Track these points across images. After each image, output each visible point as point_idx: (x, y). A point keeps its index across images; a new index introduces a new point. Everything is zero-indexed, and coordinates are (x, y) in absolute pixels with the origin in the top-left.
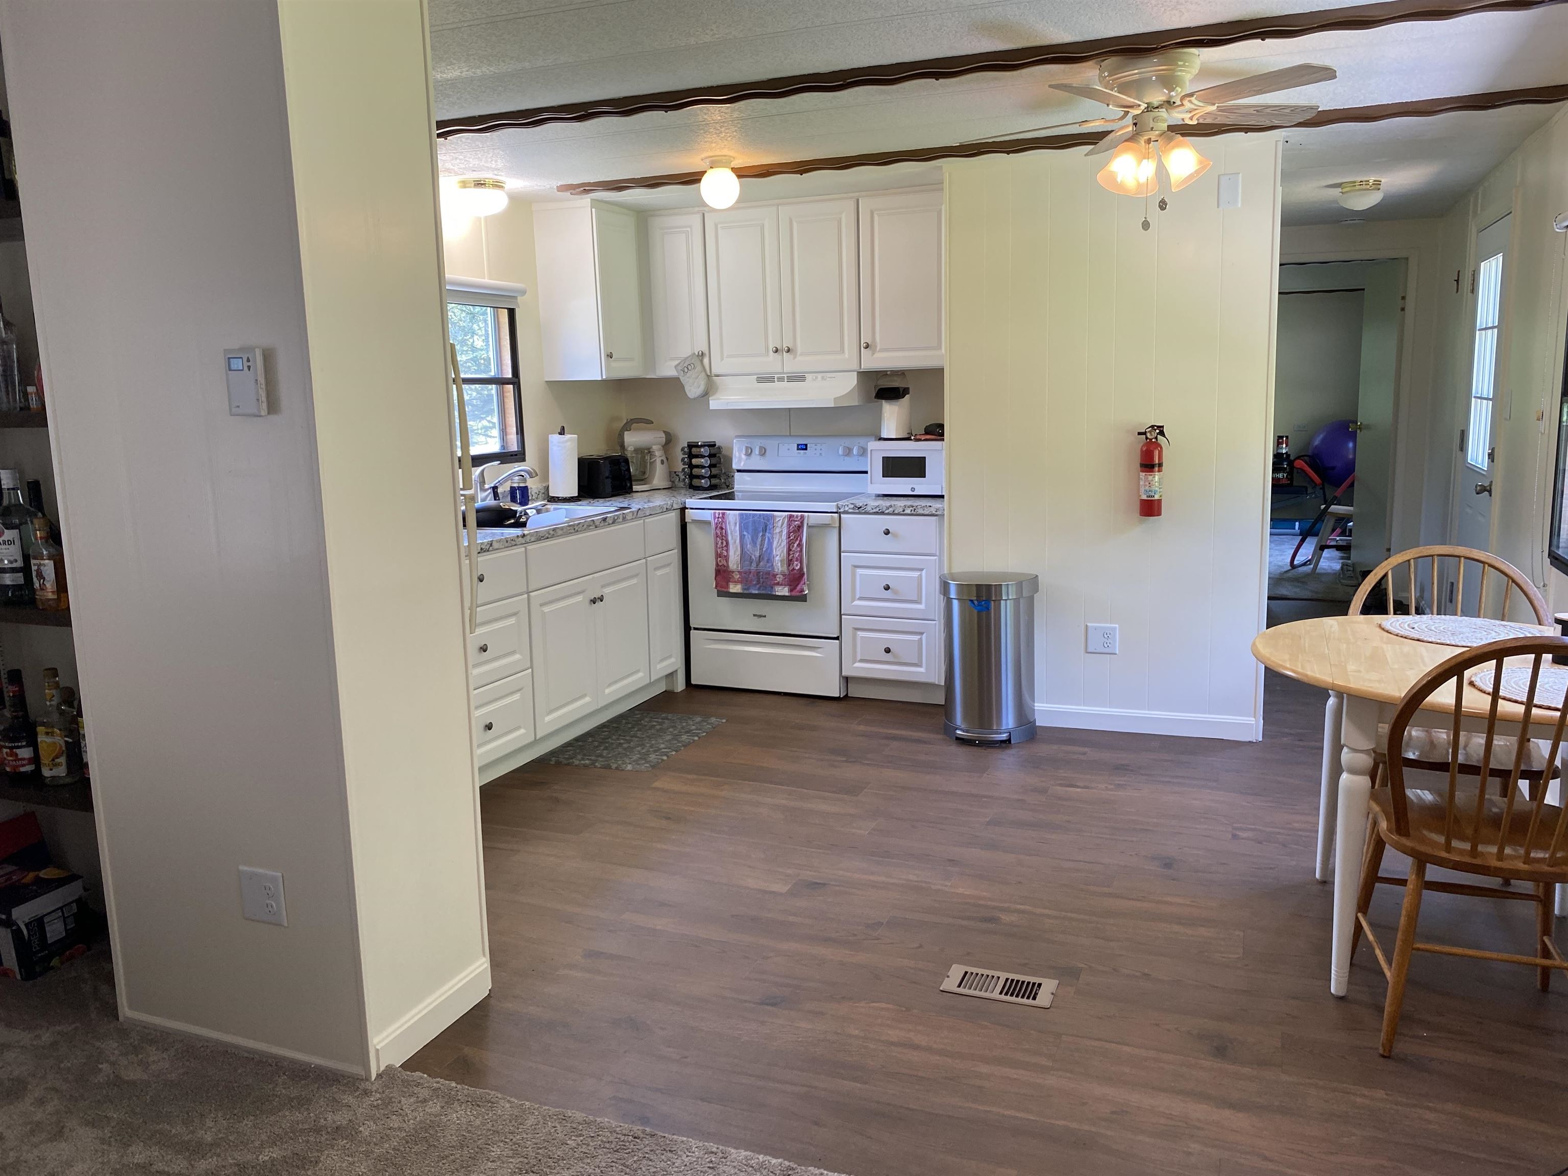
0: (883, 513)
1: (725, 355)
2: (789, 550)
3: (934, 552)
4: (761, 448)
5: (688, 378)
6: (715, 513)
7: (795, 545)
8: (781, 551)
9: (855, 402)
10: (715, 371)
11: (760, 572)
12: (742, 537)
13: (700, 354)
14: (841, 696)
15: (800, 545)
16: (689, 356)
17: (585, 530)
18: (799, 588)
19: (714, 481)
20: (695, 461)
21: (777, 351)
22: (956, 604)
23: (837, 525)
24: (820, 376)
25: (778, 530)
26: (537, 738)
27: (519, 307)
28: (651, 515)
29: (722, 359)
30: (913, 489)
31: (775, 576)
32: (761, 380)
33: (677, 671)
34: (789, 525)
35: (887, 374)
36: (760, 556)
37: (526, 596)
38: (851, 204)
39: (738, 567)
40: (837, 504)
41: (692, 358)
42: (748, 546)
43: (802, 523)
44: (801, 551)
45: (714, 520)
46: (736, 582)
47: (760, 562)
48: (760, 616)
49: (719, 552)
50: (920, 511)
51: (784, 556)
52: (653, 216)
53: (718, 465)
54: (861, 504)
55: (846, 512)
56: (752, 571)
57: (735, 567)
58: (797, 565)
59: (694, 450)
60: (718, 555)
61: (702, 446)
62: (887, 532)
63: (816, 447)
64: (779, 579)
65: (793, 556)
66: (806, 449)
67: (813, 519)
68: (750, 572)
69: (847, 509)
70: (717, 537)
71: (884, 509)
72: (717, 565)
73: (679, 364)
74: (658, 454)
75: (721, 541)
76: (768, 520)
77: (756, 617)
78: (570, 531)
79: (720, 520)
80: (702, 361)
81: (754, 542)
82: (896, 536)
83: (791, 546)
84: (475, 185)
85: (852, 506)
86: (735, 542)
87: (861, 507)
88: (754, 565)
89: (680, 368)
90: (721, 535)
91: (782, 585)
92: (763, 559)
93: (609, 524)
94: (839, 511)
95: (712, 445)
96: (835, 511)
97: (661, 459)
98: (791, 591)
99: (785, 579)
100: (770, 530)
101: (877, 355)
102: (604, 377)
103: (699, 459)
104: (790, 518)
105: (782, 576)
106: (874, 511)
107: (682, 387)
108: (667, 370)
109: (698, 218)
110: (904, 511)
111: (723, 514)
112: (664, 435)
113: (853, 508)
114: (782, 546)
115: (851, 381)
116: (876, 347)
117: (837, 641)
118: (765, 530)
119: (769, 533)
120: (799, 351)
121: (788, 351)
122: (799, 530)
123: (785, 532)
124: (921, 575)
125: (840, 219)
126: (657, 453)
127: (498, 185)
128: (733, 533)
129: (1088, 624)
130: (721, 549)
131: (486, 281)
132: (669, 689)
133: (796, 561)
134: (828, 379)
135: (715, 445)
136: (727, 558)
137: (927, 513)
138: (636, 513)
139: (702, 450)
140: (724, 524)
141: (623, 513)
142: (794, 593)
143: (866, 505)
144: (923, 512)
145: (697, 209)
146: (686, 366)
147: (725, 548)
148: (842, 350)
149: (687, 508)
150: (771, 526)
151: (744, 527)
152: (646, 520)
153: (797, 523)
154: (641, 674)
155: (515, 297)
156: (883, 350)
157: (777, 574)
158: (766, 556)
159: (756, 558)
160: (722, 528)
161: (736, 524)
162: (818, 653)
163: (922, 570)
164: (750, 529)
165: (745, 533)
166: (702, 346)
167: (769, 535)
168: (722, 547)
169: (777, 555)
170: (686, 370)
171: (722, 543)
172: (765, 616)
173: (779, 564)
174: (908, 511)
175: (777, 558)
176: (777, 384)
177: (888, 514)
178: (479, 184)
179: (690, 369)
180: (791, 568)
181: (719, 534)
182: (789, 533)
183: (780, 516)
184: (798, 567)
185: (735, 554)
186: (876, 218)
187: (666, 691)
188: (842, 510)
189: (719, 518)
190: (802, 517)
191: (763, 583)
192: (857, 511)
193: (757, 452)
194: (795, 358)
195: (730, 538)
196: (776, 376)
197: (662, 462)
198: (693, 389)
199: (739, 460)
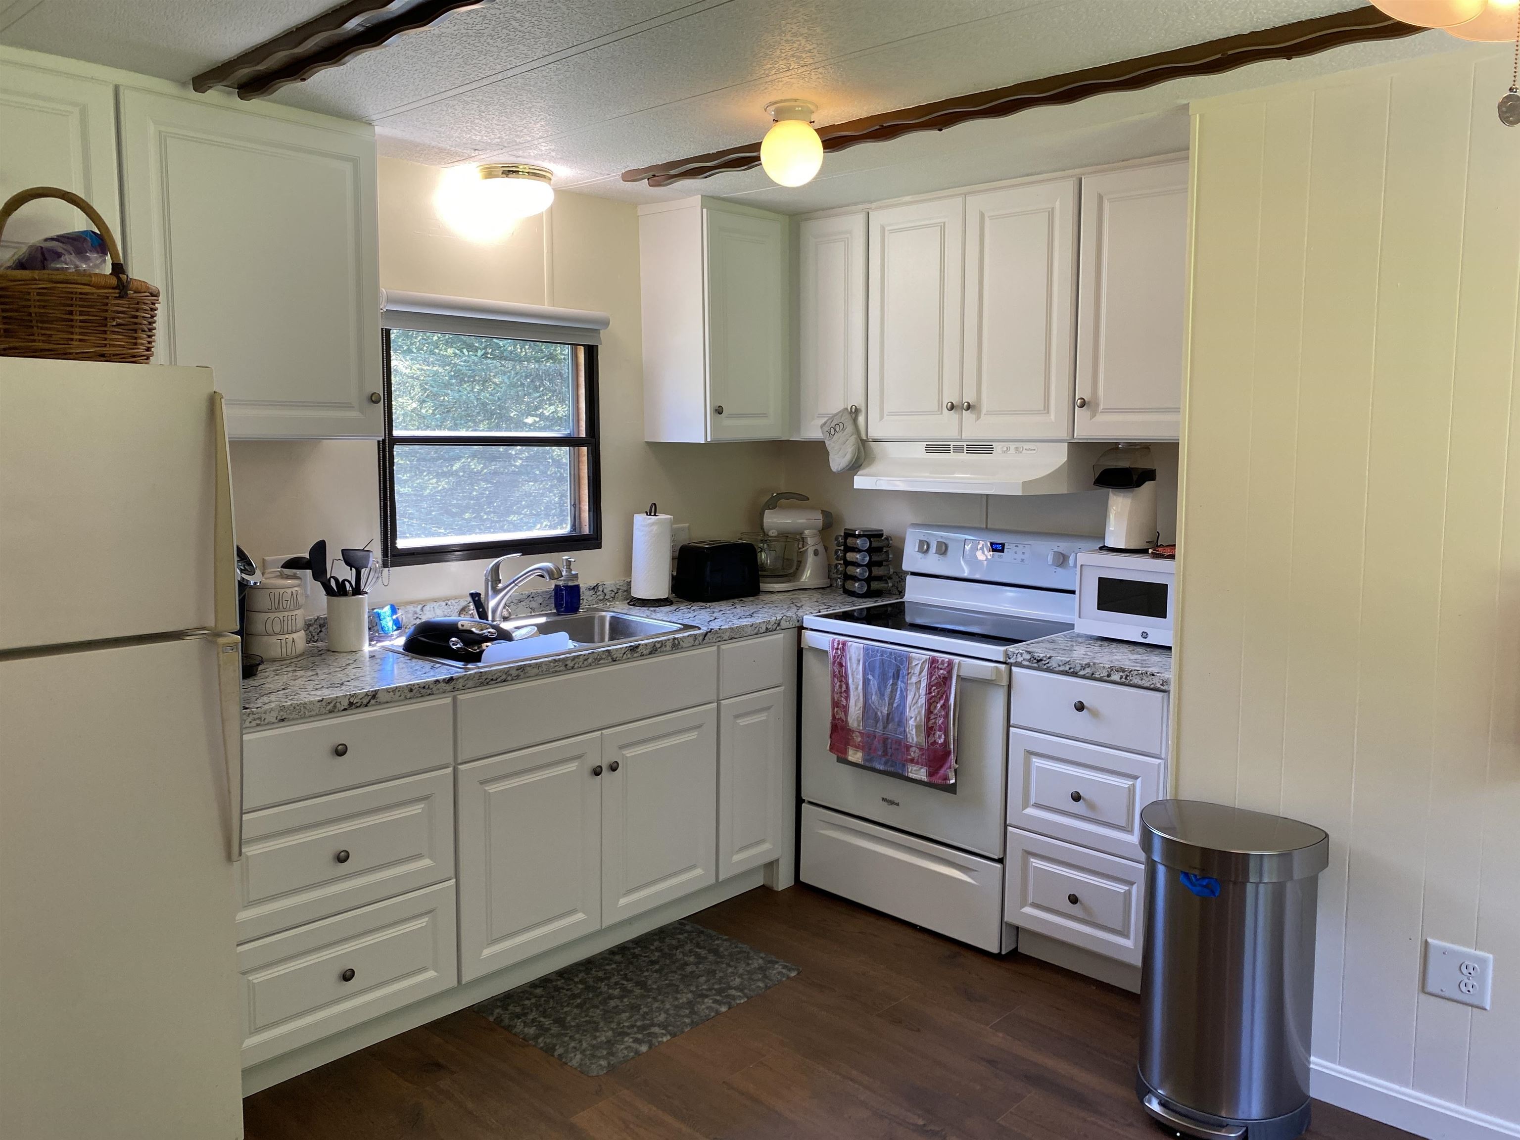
0: (1075, 674)
1: (885, 413)
2: (929, 712)
3: (1158, 753)
4: (939, 544)
5: (834, 442)
6: (834, 640)
7: (939, 706)
8: (916, 711)
9: (1062, 489)
10: (873, 433)
11: (887, 739)
12: (866, 682)
13: (853, 410)
14: (1003, 953)
15: (945, 706)
16: (840, 411)
17: (590, 665)
18: (942, 772)
19: (875, 585)
20: (850, 556)
21: (952, 407)
22: (1161, 870)
23: (1005, 682)
24: (1012, 446)
25: (914, 679)
26: (464, 980)
27: (601, 344)
28: (732, 639)
29: (882, 418)
30: (1145, 635)
31: (908, 748)
32: (930, 449)
33: (777, 860)
34: (930, 675)
35: (1118, 448)
36: (888, 715)
37: (450, 770)
38: (1069, 187)
39: (859, 725)
40: (1006, 651)
41: (842, 416)
42: (874, 697)
43: (950, 672)
44: (947, 716)
45: (832, 651)
46: (857, 747)
47: (888, 723)
48: (892, 803)
49: (836, 699)
50: (1136, 681)
51: (921, 719)
52: (806, 220)
53: (884, 563)
54: (1042, 655)
55: (1019, 665)
56: (878, 735)
57: (855, 725)
58: (940, 737)
59: (850, 541)
60: (836, 704)
61: (859, 536)
62: (1080, 707)
63: (1016, 549)
64: (914, 753)
65: (935, 723)
66: (1002, 551)
67: (969, 668)
68: (875, 737)
69: (1020, 659)
70: (835, 676)
71: (1078, 669)
72: (834, 717)
73: (825, 423)
74: (812, 542)
75: (838, 684)
76: (902, 662)
77: (885, 804)
78: (557, 669)
79: (839, 653)
80: (855, 420)
81: (881, 694)
82: (1095, 714)
83: (932, 707)
84: (503, 173)
85: (1028, 657)
86: (857, 688)
87: (1041, 660)
88: (880, 725)
89: (826, 429)
90: (840, 675)
91: (917, 763)
92: (893, 719)
93: (642, 655)
94: (1009, 661)
95: (875, 535)
96: (1002, 660)
97: (814, 548)
98: (931, 774)
99: (923, 754)
100: (903, 677)
101: (1099, 418)
102: (709, 440)
103: (855, 554)
104: (932, 663)
105: (917, 751)
106: (1062, 668)
107: (827, 453)
108: (812, 431)
109: (860, 219)
110: (1109, 676)
111: (844, 644)
112: (820, 516)
113: (1029, 660)
114: (919, 705)
115: (1059, 456)
116: (1097, 405)
117: (998, 866)
118: (896, 676)
119: (902, 682)
120: (984, 411)
121: (969, 407)
122: (945, 684)
123: (924, 684)
124: (1134, 786)
125: (1053, 209)
126: (810, 541)
127: (536, 174)
128: (855, 673)
129: (1429, 940)
130: (838, 695)
131: (546, 307)
132: (768, 884)
133: (940, 730)
134: (1024, 451)
135: (882, 535)
136: (845, 709)
137: (1147, 685)
138: (701, 638)
139: (858, 541)
140: (843, 658)
141: (675, 639)
142: (936, 780)
143: (1050, 658)
144: (1140, 683)
145: (861, 207)
146: (833, 427)
147: (844, 695)
148: (1047, 409)
149: (806, 629)
150: (905, 672)
151: (868, 669)
152: (723, 647)
153: (942, 671)
154: (698, 871)
155: (597, 331)
156: (1107, 411)
157: (911, 746)
158: (896, 717)
159: (883, 716)
160: (841, 665)
161: (859, 661)
162: (970, 877)
163: (1136, 778)
164: (877, 672)
165: (870, 677)
166: (857, 400)
167: (903, 685)
168: (841, 693)
169: (911, 718)
170: (833, 432)
171: (841, 686)
172: (898, 804)
173: (913, 734)
174: (1116, 677)
175: (912, 722)
176: (953, 456)
177: (1084, 677)
178: (510, 172)
179: (837, 430)
180: (931, 740)
181: (837, 673)
182: (930, 686)
183: (919, 659)
184: (942, 741)
185: (856, 705)
186: (1106, 205)
187: (763, 886)
188: (1012, 661)
189: (837, 649)
190: (950, 663)
191: (891, 755)
192: (1036, 665)
193: (934, 551)
194: (978, 418)
195: (850, 681)
196: (952, 444)
197: (816, 553)
198: (838, 460)
199: (912, 559)
